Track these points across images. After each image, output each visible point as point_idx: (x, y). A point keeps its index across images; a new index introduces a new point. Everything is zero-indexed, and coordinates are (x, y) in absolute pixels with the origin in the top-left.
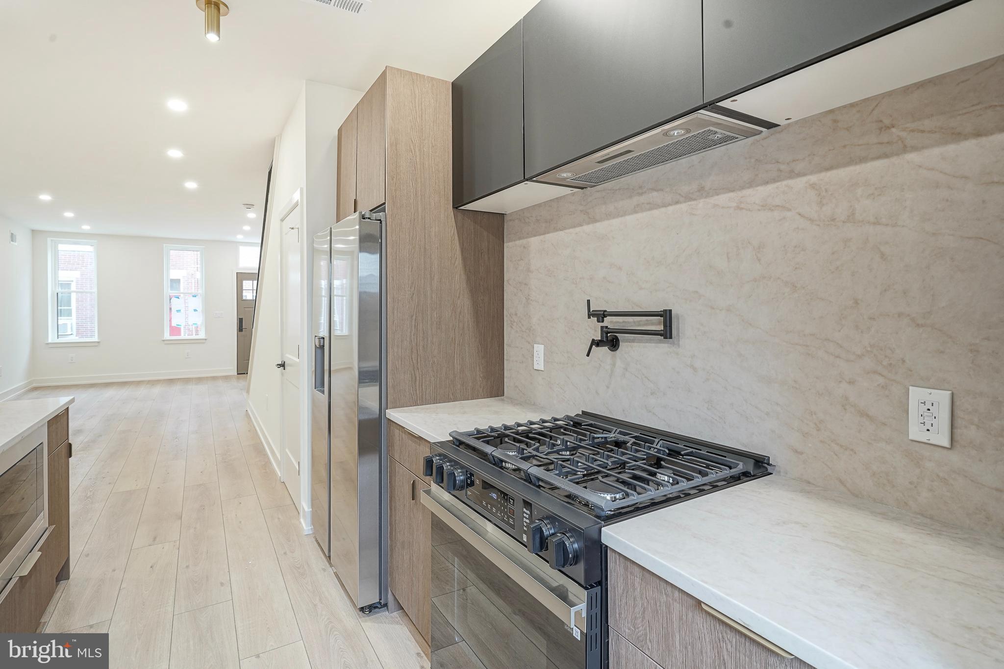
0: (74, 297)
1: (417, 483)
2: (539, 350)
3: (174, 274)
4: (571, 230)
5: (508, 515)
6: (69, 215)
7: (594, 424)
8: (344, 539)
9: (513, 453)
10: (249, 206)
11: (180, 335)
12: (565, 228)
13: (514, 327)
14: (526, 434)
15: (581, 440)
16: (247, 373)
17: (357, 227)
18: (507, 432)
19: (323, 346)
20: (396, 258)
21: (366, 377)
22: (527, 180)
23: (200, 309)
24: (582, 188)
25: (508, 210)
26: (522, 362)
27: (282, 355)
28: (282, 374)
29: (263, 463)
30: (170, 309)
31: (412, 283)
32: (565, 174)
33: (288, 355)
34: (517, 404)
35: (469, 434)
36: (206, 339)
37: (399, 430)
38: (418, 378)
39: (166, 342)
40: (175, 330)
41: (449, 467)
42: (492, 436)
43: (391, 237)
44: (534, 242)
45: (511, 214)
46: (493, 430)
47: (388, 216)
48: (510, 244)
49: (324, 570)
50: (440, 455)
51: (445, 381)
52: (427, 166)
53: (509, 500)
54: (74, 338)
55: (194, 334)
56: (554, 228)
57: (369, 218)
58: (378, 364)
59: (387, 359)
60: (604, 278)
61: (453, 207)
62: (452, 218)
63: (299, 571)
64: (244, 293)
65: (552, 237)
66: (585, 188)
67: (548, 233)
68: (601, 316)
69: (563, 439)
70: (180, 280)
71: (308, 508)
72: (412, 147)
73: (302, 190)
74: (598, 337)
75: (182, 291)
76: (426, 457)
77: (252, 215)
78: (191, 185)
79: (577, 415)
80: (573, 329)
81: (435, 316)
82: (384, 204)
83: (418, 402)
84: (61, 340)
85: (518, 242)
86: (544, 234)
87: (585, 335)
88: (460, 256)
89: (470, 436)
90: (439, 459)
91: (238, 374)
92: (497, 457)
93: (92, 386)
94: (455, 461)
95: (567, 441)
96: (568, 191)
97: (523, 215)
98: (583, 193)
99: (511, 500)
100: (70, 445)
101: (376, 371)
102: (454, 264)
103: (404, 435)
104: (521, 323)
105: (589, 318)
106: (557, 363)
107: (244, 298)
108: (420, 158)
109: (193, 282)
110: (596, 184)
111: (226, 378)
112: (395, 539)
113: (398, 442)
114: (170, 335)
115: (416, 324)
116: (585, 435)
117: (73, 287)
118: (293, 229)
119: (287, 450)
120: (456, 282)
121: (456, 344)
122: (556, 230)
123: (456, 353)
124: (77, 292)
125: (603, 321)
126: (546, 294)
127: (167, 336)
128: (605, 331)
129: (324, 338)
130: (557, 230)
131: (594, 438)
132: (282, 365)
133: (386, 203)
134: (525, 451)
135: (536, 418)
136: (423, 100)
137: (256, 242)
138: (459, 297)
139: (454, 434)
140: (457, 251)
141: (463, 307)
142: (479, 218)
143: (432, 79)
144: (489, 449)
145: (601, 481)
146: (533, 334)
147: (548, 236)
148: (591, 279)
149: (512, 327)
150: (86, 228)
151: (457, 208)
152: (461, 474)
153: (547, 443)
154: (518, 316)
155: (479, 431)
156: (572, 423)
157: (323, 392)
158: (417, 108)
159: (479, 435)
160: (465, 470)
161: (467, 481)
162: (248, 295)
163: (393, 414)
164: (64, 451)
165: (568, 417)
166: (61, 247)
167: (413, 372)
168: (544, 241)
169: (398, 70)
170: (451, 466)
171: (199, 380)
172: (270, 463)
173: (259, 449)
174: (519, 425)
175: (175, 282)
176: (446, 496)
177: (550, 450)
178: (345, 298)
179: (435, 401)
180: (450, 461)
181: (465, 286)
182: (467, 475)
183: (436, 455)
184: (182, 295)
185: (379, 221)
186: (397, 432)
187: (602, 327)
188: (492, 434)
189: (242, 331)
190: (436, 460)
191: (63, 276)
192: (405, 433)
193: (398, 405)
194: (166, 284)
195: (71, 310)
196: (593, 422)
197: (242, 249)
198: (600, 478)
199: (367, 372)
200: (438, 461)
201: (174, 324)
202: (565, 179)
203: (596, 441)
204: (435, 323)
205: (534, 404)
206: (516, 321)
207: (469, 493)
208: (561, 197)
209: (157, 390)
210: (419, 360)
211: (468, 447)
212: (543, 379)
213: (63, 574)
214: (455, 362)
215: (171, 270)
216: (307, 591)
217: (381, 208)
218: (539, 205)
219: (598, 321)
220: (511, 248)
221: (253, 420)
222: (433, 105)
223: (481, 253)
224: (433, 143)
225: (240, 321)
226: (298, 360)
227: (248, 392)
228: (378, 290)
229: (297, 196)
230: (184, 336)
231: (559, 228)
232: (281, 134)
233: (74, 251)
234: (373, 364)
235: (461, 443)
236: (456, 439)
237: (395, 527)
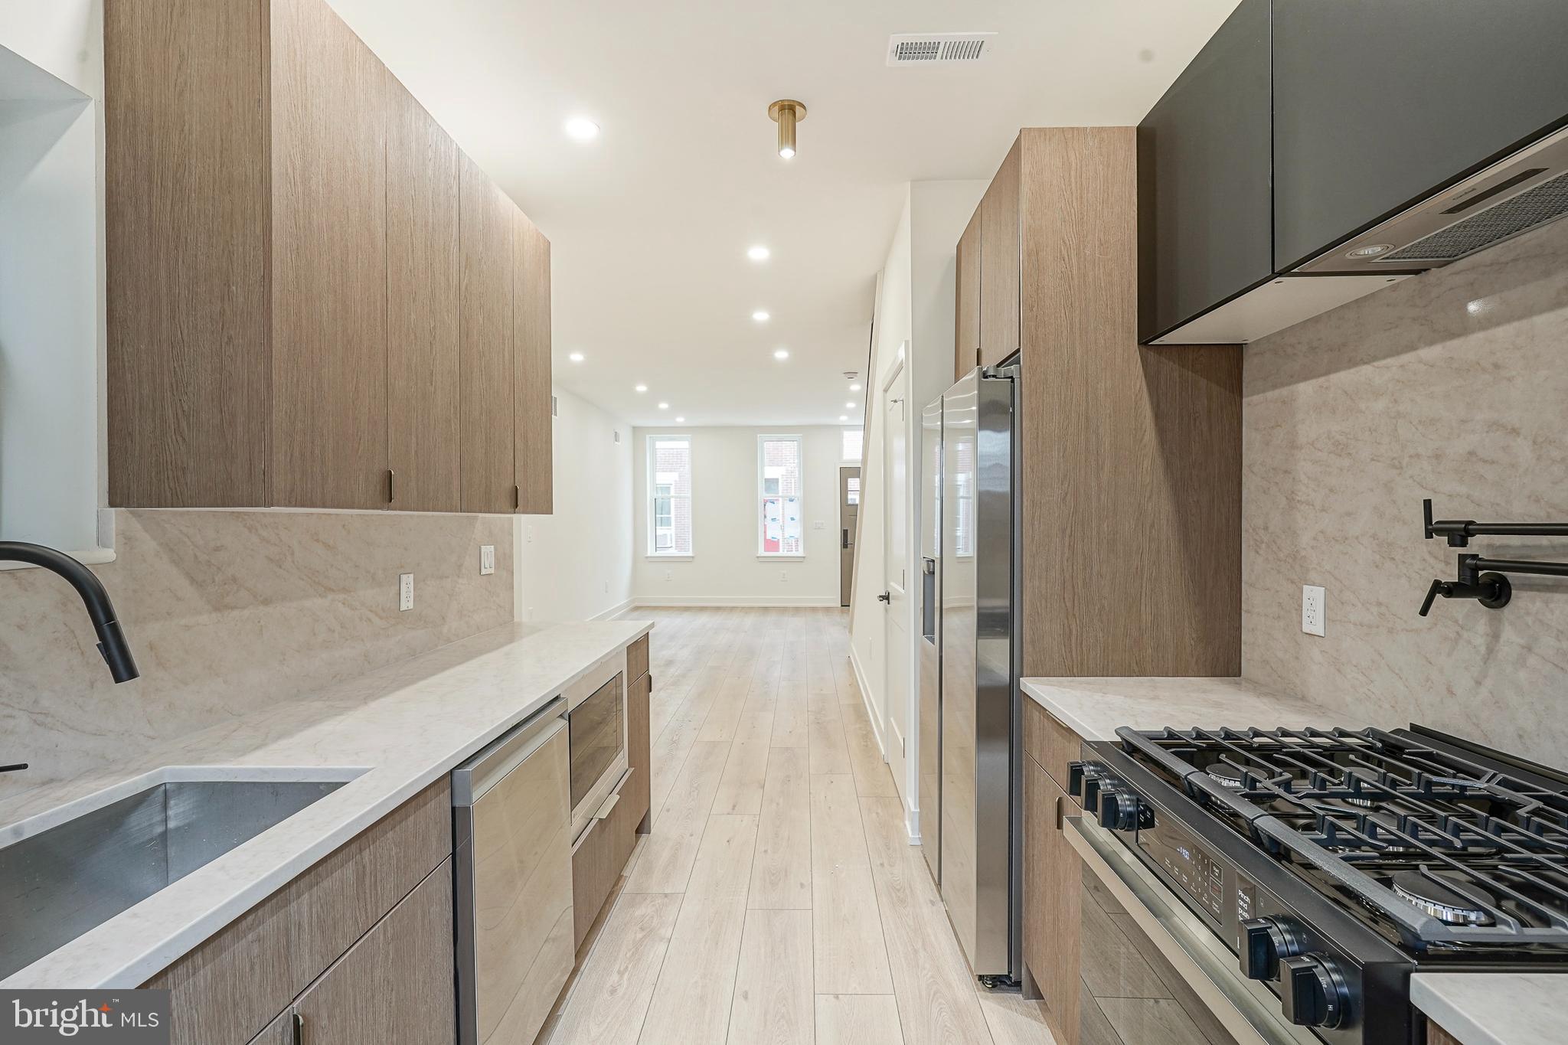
0: (673, 501)
1: (1065, 803)
2: (1314, 597)
3: (770, 472)
4: (1389, 361)
5: (1209, 895)
6: (663, 406)
7: (1437, 753)
8: (962, 864)
9: (1232, 784)
10: (850, 375)
11: (778, 551)
12: (1375, 359)
13: (1261, 552)
14: (1265, 751)
15: (1394, 784)
16: (849, 606)
17: (976, 392)
18: (1226, 743)
19: (934, 573)
20: (1038, 437)
21: (991, 623)
22: (1280, 274)
23: (797, 518)
24: (1417, 272)
25: (1249, 334)
26: (1279, 617)
27: (886, 584)
28: (886, 610)
29: (864, 732)
30: (765, 517)
31: (1065, 476)
32: (1369, 250)
33: (892, 584)
34: (1266, 695)
35: (1152, 737)
36: (804, 557)
37: (1040, 713)
38: (1074, 632)
39: (761, 560)
40: (771, 545)
41: (1109, 787)
42: (1195, 746)
43: (1027, 404)
44: (1305, 390)
45: (1257, 342)
46: (1200, 735)
47: (1023, 371)
48: (1255, 398)
49: (933, 903)
50: (1096, 764)
51: (1123, 641)
52: (1091, 279)
53: (1212, 868)
54: (673, 552)
55: (794, 549)
56: (1350, 361)
57: (994, 376)
58: (1007, 603)
59: (1022, 597)
60: (1471, 453)
61: (1139, 344)
62: (1137, 360)
63: (899, 895)
64: (850, 496)
65: (1344, 378)
66: (1425, 270)
67: (1337, 370)
68: (1460, 533)
69: (1350, 773)
70: (778, 479)
71: (915, 808)
72: (1064, 253)
73: (907, 342)
74: (1451, 575)
75: (780, 494)
76: (1071, 763)
77: (856, 387)
78: (781, 355)
79: (1398, 731)
80: (1393, 559)
81: (1106, 529)
82: (1018, 351)
83: (1075, 670)
84: (660, 553)
85: (1270, 394)
86: (1327, 373)
87: (1422, 573)
88: (1153, 425)
89: (1151, 739)
90: (1094, 771)
91: (842, 606)
92: (1196, 785)
93: (687, 609)
94: (1119, 779)
95: (1359, 780)
96: (1382, 281)
97: (1280, 343)
98: (1420, 282)
99: (1215, 869)
100: (650, 677)
101: (1007, 614)
102: (1141, 441)
103: (1045, 720)
104: (1275, 543)
105: (1429, 535)
106: (1355, 624)
107: (850, 502)
108: (1079, 268)
109: (793, 481)
110: (1451, 259)
111: (828, 610)
112: (1033, 884)
113: (1038, 731)
114: (765, 551)
115: (1072, 544)
116: (1407, 775)
117: (672, 493)
118: (895, 401)
119: (892, 719)
120: (1145, 472)
121: (1145, 579)
122: (1353, 363)
123: (1144, 594)
124: (676, 497)
125: (1464, 544)
126: (1331, 490)
127: (761, 552)
128: (1469, 565)
129: (933, 561)
130: (1356, 365)
131: (1430, 783)
132: (886, 598)
133: (1021, 350)
134: (1258, 784)
135: (1296, 722)
136: (1084, 169)
137: (857, 424)
138: (1150, 497)
139: (1123, 733)
140: (1147, 417)
141: (1157, 515)
142: (1190, 357)
143: (1101, 130)
144: (1182, 768)
145: (1424, 875)
146: (1301, 566)
147: (1335, 377)
148: (1437, 457)
149: (1257, 552)
150: (680, 420)
151: (1146, 344)
152: (1128, 803)
153: (1311, 777)
154: (1270, 531)
155: (1171, 735)
156: (1379, 745)
157: (933, 641)
158: (1073, 185)
159: (1170, 740)
160: (1134, 797)
161: (1139, 817)
162: (853, 497)
163: (1033, 686)
164: (645, 684)
165: (1374, 733)
166: (659, 445)
167: (1066, 622)
168: (1327, 388)
169: (1040, 130)
170: (1114, 786)
171: (797, 610)
172: (873, 733)
173: (860, 713)
174: (1257, 734)
175: (771, 484)
176: (1103, 835)
177: (1318, 792)
178: (971, 501)
179: (1105, 672)
180: (1112, 777)
181: (1162, 477)
182: (1138, 806)
183: (1090, 763)
184: (780, 499)
185: (1010, 380)
186: (1036, 715)
187: (1462, 558)
188: (1195, 742)
189: (847, 547)
190: (1089, 771)
191: (663, 478)
192: (1048, 719)
193: (1041, 671)
194: (761, 485)
195: (670, 518)
196: (1435, 751)
197: (846, 434)
198: (1424, 869)
199: (992, 615)
200: (1093, 773)
201: (769, 537)
202: (1368, 260)
203: (1436, 790)
204: (1105, 541)
205: (1303, 698)
206: (1265, 539)
207: (1142, 839)
208: (1365, 298)
209: (749, 621)
210: (1076, 602)
211: (1148, 759)
212: (1322, 652)
213: (642, 828)
214: (1143, 608)
215: (766, 468)
216: (907, 927)
217: (1013, 358)
218: (1316, 320)
219: (1452, 544)
220: (1255, 406)
221: (856, 671)
222: (1102, 174)
223: (1195, 420)
224: (1102, 239)
225: (845, 533)
226: (903, 591)
227: (851, 632)
228: (1008, 489)
229: (902, 354)
230: (782, 552)
231: (1362, 360)
232: (884, 268)
233: (673, 449)
234: (1001, 603)
235: (1132, 749)
236: (1127, 741)
237: (1033, 866)
